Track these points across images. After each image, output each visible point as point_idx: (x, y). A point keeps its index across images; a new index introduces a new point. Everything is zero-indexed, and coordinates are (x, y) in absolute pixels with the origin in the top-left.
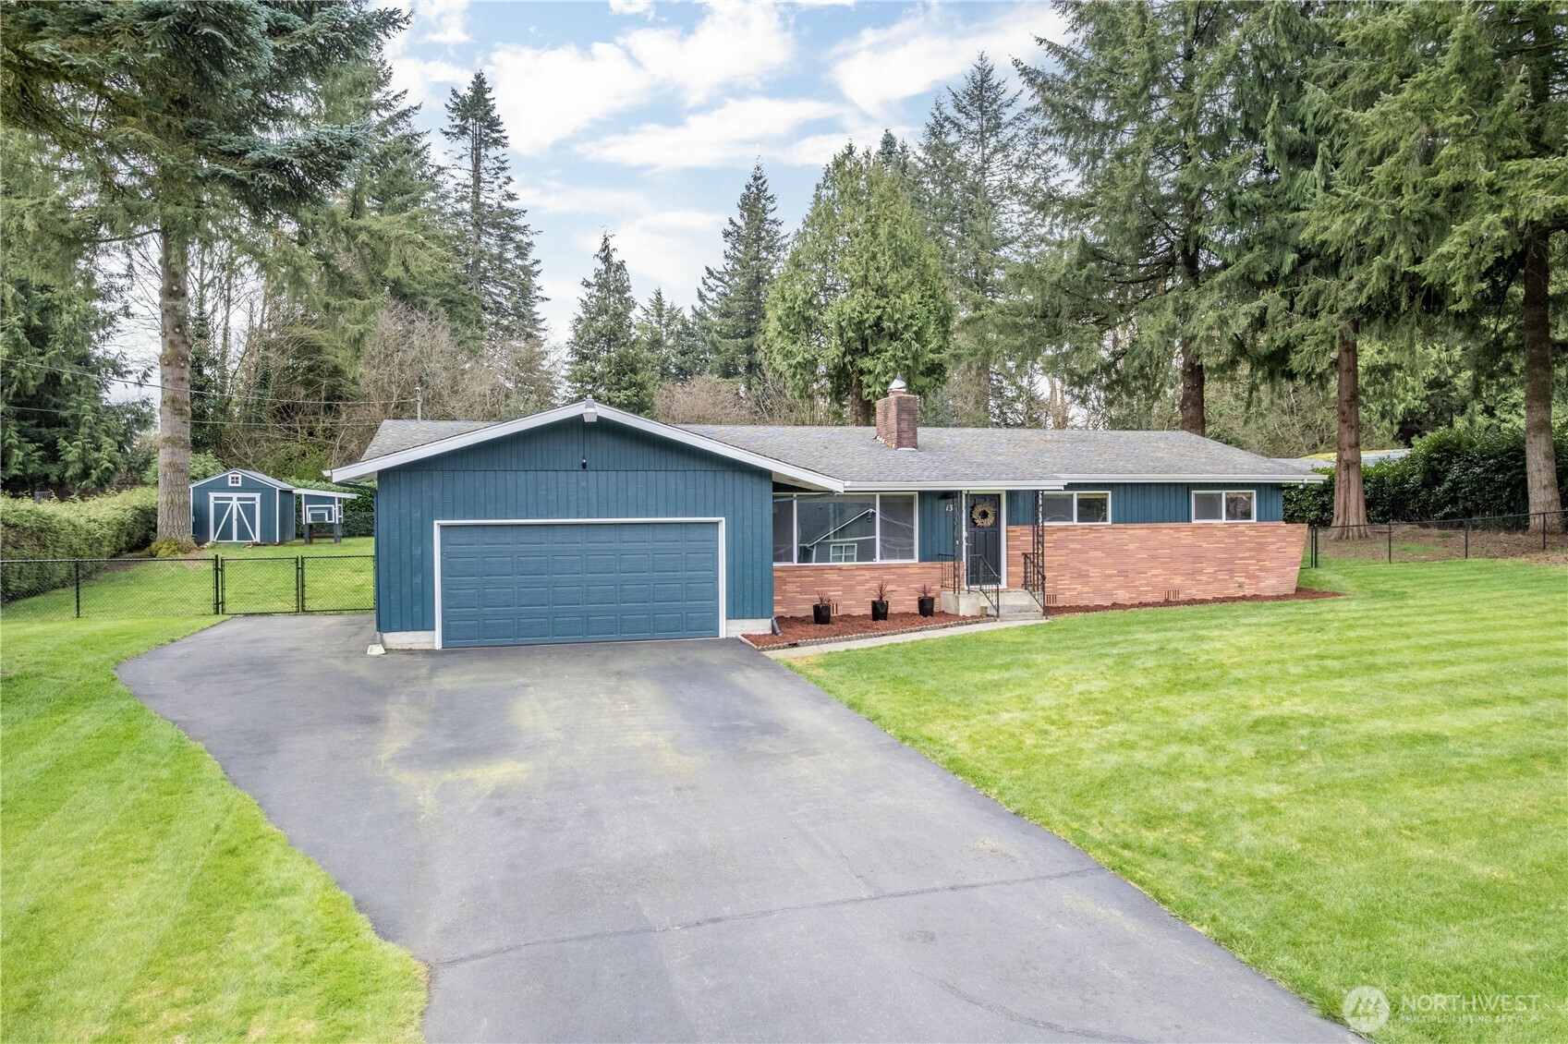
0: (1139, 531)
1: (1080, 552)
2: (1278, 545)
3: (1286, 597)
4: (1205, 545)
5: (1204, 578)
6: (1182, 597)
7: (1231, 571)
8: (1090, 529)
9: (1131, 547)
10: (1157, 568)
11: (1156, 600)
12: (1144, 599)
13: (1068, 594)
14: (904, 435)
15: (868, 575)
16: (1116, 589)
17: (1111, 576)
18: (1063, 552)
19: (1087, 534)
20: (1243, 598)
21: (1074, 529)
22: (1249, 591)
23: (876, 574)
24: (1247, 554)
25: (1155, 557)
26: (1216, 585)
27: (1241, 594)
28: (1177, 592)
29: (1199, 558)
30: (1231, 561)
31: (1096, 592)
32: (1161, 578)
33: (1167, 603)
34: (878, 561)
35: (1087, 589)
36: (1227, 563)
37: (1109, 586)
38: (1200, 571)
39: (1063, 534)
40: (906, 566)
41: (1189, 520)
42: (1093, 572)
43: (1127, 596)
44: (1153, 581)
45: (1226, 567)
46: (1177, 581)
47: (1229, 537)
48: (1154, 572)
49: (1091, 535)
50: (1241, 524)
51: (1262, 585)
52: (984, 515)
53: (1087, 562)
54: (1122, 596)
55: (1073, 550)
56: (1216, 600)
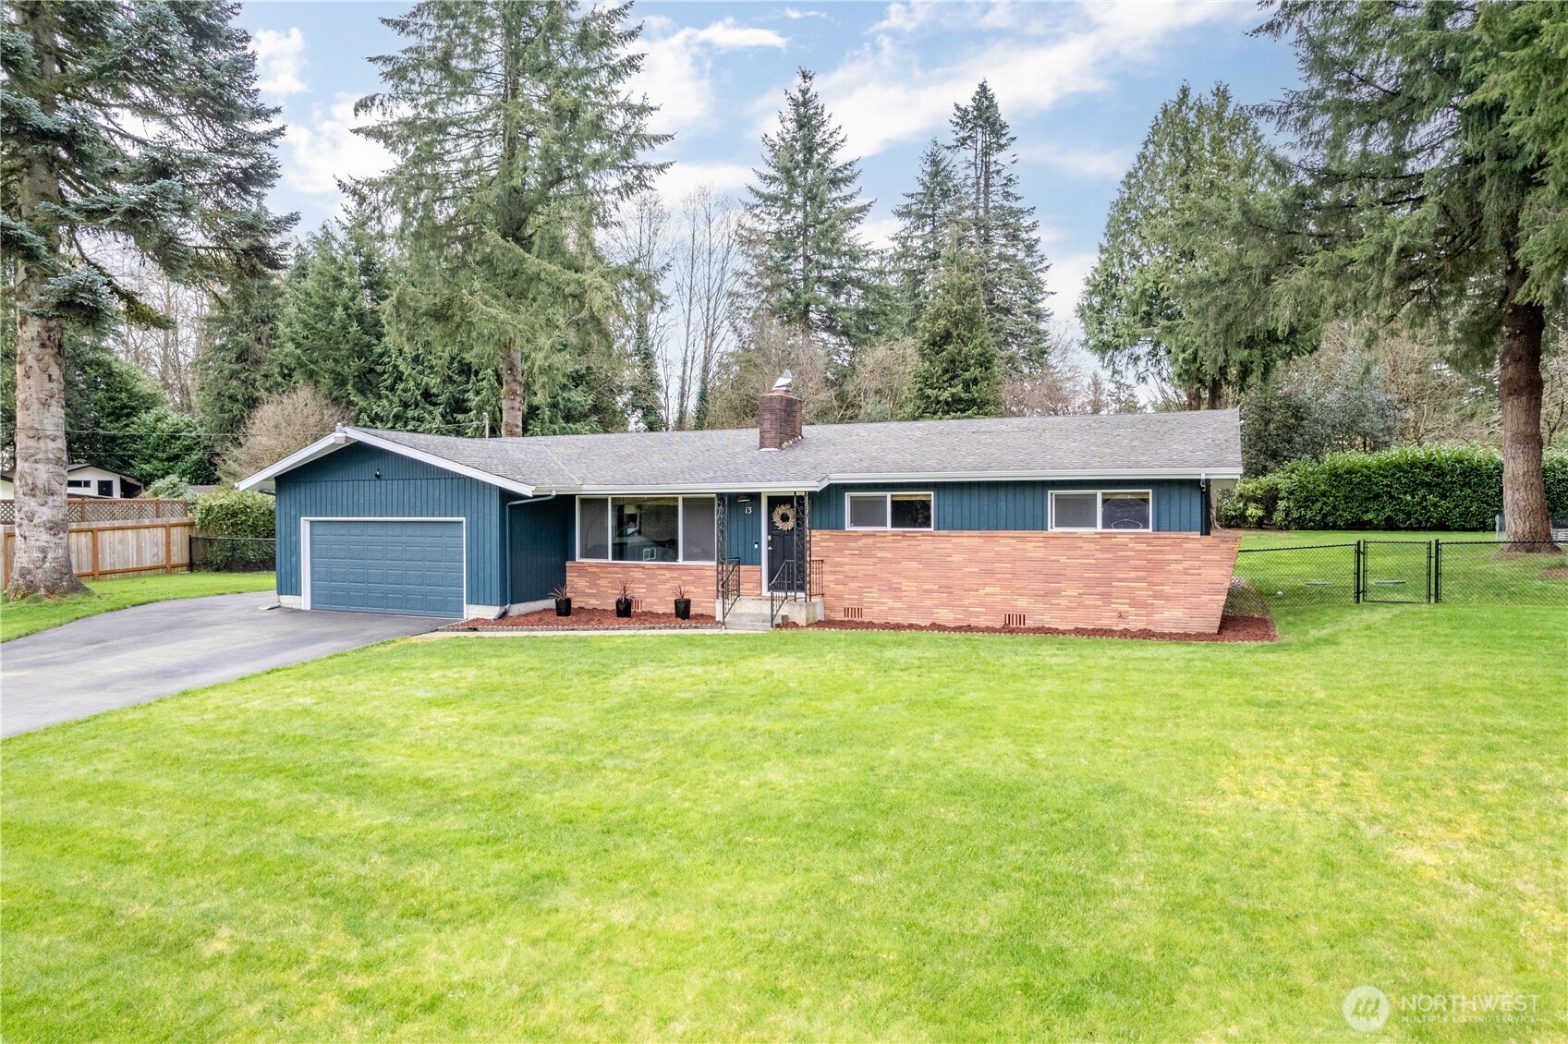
0: (968, 540)
1: (889, 561)
2: (1186, 564)
3: (1200, 637)
4: (1063, 559)
5: (1064, 602)
6: (1029, 623)
7: (1107, 597)
8: (903, 535)
9: (956, 558)
10: (993, 585)
11: (990, 624)
12: (973, 622)
13: (876, 608)
14: (767, 435)
15: (668, 574)
16: (937, 606)
17: (930, 591)
18: (870, 561)
19: (899, 541)
20: (1125, 634)
21: (884, 536)
22: (1135, 624)
23: (675, 574)
24: (1133, 575)
25: (989, 572)
26: (1081, 612)
27: (1121, 627)
28: (1022, 619)
29: (1057, 576)
30: (1108, 582)
31: (910, 608)
32: (998, 598)
33: (1007, 629)
34: (680, 561)
35: (899, 605)
36: (1099, 585)
37: (928, 603)
38: (1057, 593)
39: (870, 541)
40: (702, 568)
41: (1044, 528)
42: (907, 585)
43: (951, 616)
44: (989, 602)
45: (1098, 590)
46: (1022, 604)
47: (1102, 550)
48: (988, 590)
49: (905, 543)
50: (1124, 535)
51: (1157, 617)
52: (785, 518)
53: (899, 573)
54: (945, 616)
55: (882, 560)
56: (1078, 631)
